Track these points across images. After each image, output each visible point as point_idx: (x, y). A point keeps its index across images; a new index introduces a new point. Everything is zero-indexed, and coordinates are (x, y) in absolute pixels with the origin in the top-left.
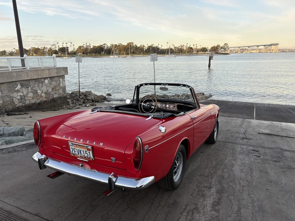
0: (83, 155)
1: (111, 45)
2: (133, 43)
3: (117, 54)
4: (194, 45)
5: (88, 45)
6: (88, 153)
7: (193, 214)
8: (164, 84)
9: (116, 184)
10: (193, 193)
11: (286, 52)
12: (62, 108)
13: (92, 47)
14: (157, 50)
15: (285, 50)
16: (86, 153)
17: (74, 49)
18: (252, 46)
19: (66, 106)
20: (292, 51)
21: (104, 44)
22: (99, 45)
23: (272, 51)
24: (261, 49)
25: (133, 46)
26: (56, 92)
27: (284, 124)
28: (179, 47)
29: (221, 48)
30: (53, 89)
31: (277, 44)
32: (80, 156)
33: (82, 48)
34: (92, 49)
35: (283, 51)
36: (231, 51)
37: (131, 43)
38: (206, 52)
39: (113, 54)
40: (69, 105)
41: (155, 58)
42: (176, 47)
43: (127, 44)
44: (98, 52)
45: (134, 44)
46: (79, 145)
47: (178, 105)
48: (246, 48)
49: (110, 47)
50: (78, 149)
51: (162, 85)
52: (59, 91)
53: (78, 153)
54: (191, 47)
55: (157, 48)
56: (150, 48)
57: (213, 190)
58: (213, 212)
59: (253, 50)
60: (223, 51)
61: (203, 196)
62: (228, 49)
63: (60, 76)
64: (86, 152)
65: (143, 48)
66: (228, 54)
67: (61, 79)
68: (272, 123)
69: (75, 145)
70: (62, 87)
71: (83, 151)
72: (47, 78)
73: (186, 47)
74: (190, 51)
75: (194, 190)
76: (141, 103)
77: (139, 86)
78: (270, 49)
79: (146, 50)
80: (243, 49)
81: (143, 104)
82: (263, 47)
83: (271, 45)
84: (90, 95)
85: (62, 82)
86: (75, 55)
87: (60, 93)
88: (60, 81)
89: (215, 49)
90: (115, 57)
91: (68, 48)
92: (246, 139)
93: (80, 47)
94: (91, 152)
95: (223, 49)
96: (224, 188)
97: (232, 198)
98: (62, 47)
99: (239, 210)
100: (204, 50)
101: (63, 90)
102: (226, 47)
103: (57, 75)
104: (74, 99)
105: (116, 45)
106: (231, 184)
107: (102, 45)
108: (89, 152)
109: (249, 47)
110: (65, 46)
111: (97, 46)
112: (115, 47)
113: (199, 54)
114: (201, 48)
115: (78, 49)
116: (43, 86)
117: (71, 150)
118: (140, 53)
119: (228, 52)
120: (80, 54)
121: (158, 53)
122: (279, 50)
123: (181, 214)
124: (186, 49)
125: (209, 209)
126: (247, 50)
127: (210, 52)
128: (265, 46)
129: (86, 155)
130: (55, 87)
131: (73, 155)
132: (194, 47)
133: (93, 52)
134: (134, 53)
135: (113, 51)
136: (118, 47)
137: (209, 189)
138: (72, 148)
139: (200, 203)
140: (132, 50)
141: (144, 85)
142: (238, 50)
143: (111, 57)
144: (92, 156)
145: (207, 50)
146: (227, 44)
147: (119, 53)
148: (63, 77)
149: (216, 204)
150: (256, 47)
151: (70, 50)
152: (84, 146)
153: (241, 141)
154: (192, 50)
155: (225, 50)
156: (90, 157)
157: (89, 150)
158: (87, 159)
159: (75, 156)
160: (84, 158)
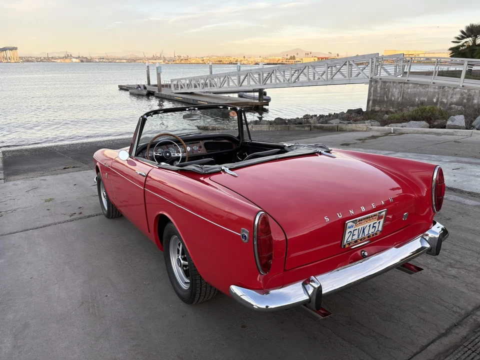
0: (366, 233)
11: (32, 62)
15: (30, 59)
16: (373, 228)
20: (41, 61)
23: (9, 61)
31: (16, 49)
35: (28, 60)
46: (367, 218)
50: (361, 227)
51: (187, 109)
53: (359, 237)
64: (374, 225)
71: (370, 225)
78: (5, 56)
83: (4, 50)
94: (383, 221)
117: (347, 237)
122: (21, 58)
129: (371, 231)
138: (349, 233)
156: (378, 230)
157: (382, 217)
158: (372, 237)
159: (351, 245)
160: (366, 239)
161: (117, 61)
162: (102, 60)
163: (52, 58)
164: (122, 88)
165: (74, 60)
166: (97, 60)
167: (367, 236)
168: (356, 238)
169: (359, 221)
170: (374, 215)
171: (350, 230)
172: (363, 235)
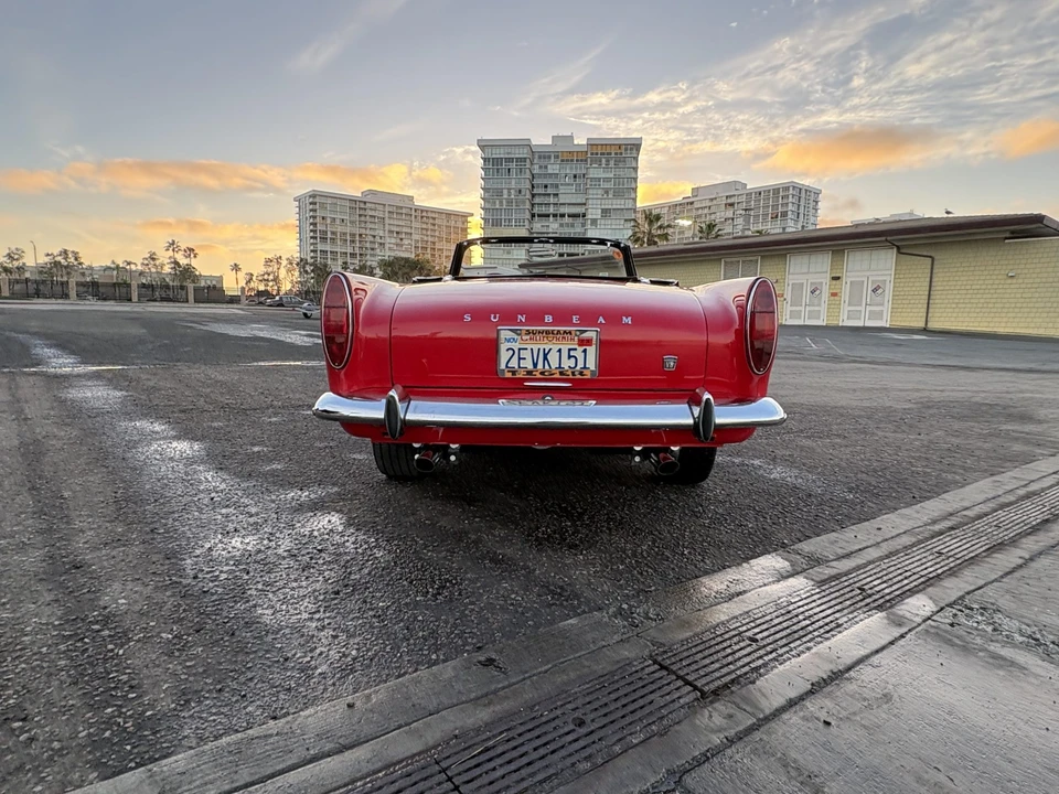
0: (555, 364)
6: (580, 357)
9: (717, 420)
16: (570, 357)
32: (542, 373)
46: (547, 332)
51: (535, 240)
53: (535, 365)
64: (572, 353)
69: (525, 337)
108: (584, 351)
129: (567, 364)
131: (509, 375)
144: (592, 364)
152: (570, 333)
156: (585, 367)
157: (588, 342)
158: (571, 376)
159: (518, 376)
160: (557, 376)
167: (557, 371)
168: (530, 367)
169: (528, 332)
170: (565, 332)
171: (509, 345)
172: (547, 367)
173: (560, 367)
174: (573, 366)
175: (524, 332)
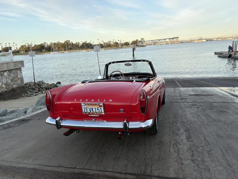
0: (95, 111)
1: (51, 44)
2: (69, 41)
3: (57, 50)
4: (119, 41)
5: (30, 44)
6: (100, 110)
7: (177, 146)
8: (128, 61)
9: (129, 127)
10: (170, 134)
12: (22, 97)
13: (33, 46)
14: (90, 46)
15: (183, 42)
16: (98, 110)
17: (17, 49)
18: (161, 40)
19: (25, 94)
20: (188, 42)
21: (44, 43)
22: (40, 44)
24: (167, 42)
25: (70, 44)
26: (15, 82)
27: (202, 88)
28: (108, 42)
29: (140, 42)
30: (12, 80)
31: (178, 37)
32: (92, 113)
33: (24, 47)
34: (33, 47)
36: (147, 44)
37: (68, 41)
38: (129, 46)
39: (53, 50)
40: (27, 93)
41: (98, 49)
42: (105, 43)
43: (64, 42)
44: (40, 50)
45: (71, 42)
46: (92, 104)
47: (139, 76)
48: (157, 41)
49: (50, 45)
50: (90, 107)
51: (126, 62)
52: (18, 81)
53: (90, 111)
54: (116, 42)
55: (90, 44)
56: (84, 45)
57: (182, 130)
58: (189, 143)
59: (162, 42)
60: (141, 44)
61: (177, 134)
62: (145, 42)
63: (17, 69)
64: (98, 109)
65: (79, 45)
66: (144, 46)
67: (18, 71)
68: (194, 88)
69: (87, 105)
70: (19, 78)
71: (95, 108)
72: (5, 71)
73: (113, 42)
74: (116, 45)
75: (169, 132)
76: (110, 78)
77: (108, 64)
78: (173, 41)
79: (81, 46)
80: (155, 42)
81: (112, 78)
82: (169, 40)
83: (174, 38)
84: (43, 84)
85: (20, 74)
86: (18, 54)
87: (18, 84)
88: (17, 73)
89: (135, 43)
90: (55, 53)
91: (11, 47)
92: (183, 99)
93: (22, 46)
94: (102, 108)
95: (141, 43)
96: (188, 128)
97: (196, 133)
98: (5, 47)
99: (205, 139)
100: (127, 44)
101: (21, 81)
102: (142, 41)
103: (15, 68)
104: (29, 89)
105: (55, 43)
106: (191, 125)
107: (42, 44)
108: (101, 108)
109: (159, 40)
110: (8, 46)
111: (38, 45)
112: (55, 45)
113: (123, 47)
114: (124, 42)
115: (20, 48)
116: (3, 78)
117: (83, 109)
118: (76, 49)
119: (145, 44)
120: (22, 52)
121: (91, 48)
122: (180, 41)
123: (169, 147)
124: (113, 44)
125: (186, 141)
126: (158, 42)
127: (131, 45)
128: (169, 39)
130: (14, 78)
131: (85, 114)
132: (119, 42)
133: (35, 50)
134: (71, 49)
135: (53, 48)
136: (57, 45)
137: (179, 130)
138: (84, 108)
139: (177, 139)
140: (69, 47)
141: (112, 63)
142: (151, 43)
143: (51, 53)
144: (103, 111)
145: (129, 44)
146: (143, 39)
147: (58, 50)
148: (20, 69)
149: (189, 138)
150: (164, 40)
151: (13, 49)
152: (97, 104)
153: (181, 101)
154: (117, 45)
155: (142, 43)
156: (101, 112)
157: (101, 106)
158: (99, 114)
159: (87, 114)
160: (95, 114)
161: (227, 39)
162: (218, 39)
163: (193, 40)
164: (216, 53)
165: (203, 41)
166: (215, 40)
167: (95, 113)
168: (89, 112)
169: (87, 104)
170: (95, 104)
171: (84, 107)
172: (93, 112)
173: (96, 112)
174: (99, 111)
175: (86, 104)
